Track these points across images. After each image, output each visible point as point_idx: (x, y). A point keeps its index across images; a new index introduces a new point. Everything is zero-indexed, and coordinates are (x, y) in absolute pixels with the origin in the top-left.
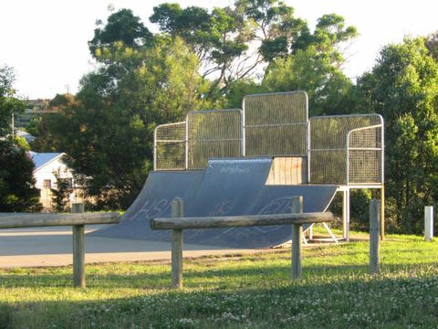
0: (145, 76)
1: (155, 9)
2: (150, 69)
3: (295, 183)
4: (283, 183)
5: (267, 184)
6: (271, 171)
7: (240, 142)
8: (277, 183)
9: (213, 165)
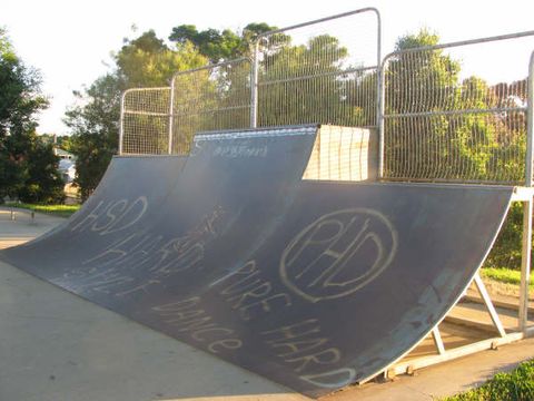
0: (153, 72)
1: (174, 29)
2: (159, 67)
3: (356, 178)
4: (335, 177)
5: (304, 178)
6: (314, 152)
7: (249, 110)
8: (324, 177)
9: (201, 143)
